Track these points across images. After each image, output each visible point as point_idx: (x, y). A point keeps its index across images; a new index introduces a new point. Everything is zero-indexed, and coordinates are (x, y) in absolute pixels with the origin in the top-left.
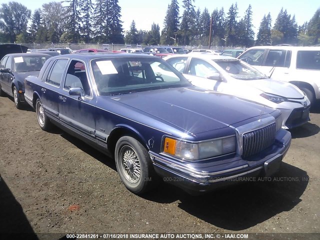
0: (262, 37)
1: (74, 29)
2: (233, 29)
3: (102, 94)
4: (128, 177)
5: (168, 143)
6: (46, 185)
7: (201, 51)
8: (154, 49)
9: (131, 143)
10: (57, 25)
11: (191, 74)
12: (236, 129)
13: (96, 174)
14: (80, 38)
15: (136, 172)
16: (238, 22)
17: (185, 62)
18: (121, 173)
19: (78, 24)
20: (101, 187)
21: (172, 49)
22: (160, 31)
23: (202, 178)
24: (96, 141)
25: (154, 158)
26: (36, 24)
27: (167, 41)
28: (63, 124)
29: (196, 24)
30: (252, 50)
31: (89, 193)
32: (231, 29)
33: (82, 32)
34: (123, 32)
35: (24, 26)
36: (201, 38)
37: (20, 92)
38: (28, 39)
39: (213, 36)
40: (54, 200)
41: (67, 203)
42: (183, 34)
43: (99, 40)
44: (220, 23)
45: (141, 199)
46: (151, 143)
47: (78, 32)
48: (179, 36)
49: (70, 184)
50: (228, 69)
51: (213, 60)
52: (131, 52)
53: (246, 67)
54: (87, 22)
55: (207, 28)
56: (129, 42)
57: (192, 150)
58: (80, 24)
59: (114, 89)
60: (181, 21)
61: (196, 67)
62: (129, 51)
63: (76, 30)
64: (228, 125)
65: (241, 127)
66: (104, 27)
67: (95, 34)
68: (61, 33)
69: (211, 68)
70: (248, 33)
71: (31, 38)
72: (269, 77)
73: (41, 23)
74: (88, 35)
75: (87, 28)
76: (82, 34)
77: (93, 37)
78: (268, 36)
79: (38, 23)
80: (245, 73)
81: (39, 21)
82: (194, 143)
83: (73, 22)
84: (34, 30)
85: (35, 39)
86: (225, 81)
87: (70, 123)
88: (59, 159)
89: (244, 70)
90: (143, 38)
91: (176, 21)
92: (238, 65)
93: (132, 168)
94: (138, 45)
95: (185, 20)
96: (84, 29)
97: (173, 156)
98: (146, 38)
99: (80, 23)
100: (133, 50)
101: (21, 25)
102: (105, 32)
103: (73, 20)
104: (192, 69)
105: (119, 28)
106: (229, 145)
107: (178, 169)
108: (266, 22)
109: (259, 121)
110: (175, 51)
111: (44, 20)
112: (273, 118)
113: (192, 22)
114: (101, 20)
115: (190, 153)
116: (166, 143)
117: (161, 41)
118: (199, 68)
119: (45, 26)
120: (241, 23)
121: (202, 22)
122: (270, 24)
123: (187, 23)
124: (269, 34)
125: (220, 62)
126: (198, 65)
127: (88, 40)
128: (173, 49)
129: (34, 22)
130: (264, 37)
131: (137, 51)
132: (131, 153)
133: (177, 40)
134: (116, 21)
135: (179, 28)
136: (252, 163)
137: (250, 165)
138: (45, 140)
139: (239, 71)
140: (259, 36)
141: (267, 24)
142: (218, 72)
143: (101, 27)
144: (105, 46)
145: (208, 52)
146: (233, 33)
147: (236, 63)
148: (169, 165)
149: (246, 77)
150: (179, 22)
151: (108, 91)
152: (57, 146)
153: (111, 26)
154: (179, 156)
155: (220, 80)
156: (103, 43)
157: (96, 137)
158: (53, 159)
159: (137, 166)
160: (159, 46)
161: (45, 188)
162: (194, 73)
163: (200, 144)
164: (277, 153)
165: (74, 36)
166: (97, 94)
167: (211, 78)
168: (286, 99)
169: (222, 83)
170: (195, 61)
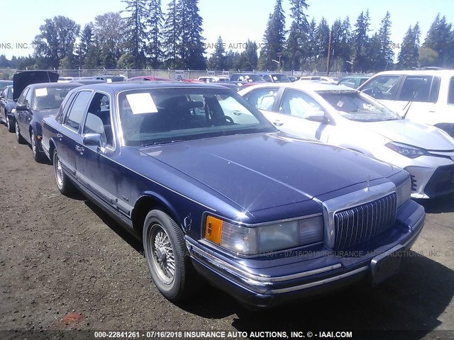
0: (405, 58)
1: (137, 49)
2: (363, 48)
3: (129, 143)
4: (160, 273)
5: (210, 225)
6: (41, 280)
7: (312, 79)
8: (244, 76)
9: (161, 221)
10: (113, 43)
11: (283, 112)
12: (324, 204)
13: (118, 264)
14: (145, 62)
15: (170, 267)
16: (370, 37)
17: (275, 95)
18: (150, 266)
19: (142, 42)
20: (120, 286)
21: (270, 76)
22: (258, 51)
23: (260, 287)
24: (120, 215)
25: (192, 247)
26: (85, 43)
27: (266, 65)
28: (82, 187)
29: (309, 40)
30: (380, 76)
31: (101, 295)
32: (359, 48)
33: (148, 54)
34: (205, 53)
35: (70, 47)
36: (316, 61)
37: (39, 137)
38: (74, 63)
39: (333, 57)
40: (46, 305)
41: (64, 308)
42: (291, 55)
43: (172, 64)
44: (344, 39)
45: (177, 309)
46: (187, 223)
47: (142, 52)
48: (285, 58)
49: (77, 279)
50: (340, 104)
51: (317, 92)
52: (213, 81)
53: (368, 103)
54: (155, 39)
55: (325, 45)
56: (213, 68)
57: (246, 238)
58: (145, 42)
59: (149, 136)
60: (287, 36)
61: (291, 102)
62: (211, 80)
63: (140, 50)
64: (311, 197)
65: (332, 201)
66: (178, 46)
67: (166, 56)
68: (119, 55)
69: (312, 104)
70: (384, 54)
71: (78, 62)
72: (403, 118)
73: (92, 41)
74: (157, 57)
75: (154, 48)
76: (148, 56)
77: (163, 60)
78: (414, 57)
79: (89, 42)
80: (366, 111)
81: (90, 38)
82: (250, 227)
83: (135, 40)
84: (83, 51)
85: (83, 63)
86: (332, 123)
87: (89, 185)
88: (72, 238)
89: (365, 106)
90: (234, 61)
91: (281, 37)
92: (357, 99)
93: (165, 260)
94: (224, 72)
95: (294, 36)
96: (151, 50)
97: (218, 246)
98: (237, 62)
99: (146, 40)
100: (216, 79)
101: (67, 45)
102: (180, 54)
103: (136, 36)
104: (284, 105)
105: (199, 48)
106: (311, 230)
107: (224, 268)
108: (412, 36)
109: (366, 190)
110: (275, 78)
111: (97, 37)
112: (391, 185)
113: (304, 38)
114: (176, 37)
115: (243, 243)
116: (208, 225)
117: (259, 66)
118: (295, 103)
119: (97, 44)
120: (375, 38)
121: (318, 38)
122: (418, 38)
123: (296, 39)
124: (416, 54)
125: (327, 95)
126: (294, 99)
127: (156, 65)
128: (273, 76)
129: (83, 40)
130: (408, 59)
131: (221, 80)
132: (163, 237)
133: (281, 63)
134: (195, 37)
135: (285, 46)
136: (348, 261)
137: (346, 264)
138: (61, 209)
139: (358, 107)
140: (400, 58)
141: (414, 39)
142: (323, 109)
143: (174, 47)
144: (178, 73)
145: (323, 79)
146: (363, 53)
147: (353, 96)
148: (211, 261)
149: (369, 117)
150: (284, 38)
151: (139, 140)
152: (75, 219)
153: (189, 44)
154: (227, 246)
155: (325, 121)
156: (177, 68)
157: (118, 209)
158: (63, 238)
159: (170, 257)
160: (253, 73)
161: (39, 285)
162: (287, 111)
163: (260, 228)
164: (396, 243)
165: (136, 59)
166: (123, 143)
167: (312, 119)
168: (426, 152)
169: (328, 126)
170: (289, 94)
